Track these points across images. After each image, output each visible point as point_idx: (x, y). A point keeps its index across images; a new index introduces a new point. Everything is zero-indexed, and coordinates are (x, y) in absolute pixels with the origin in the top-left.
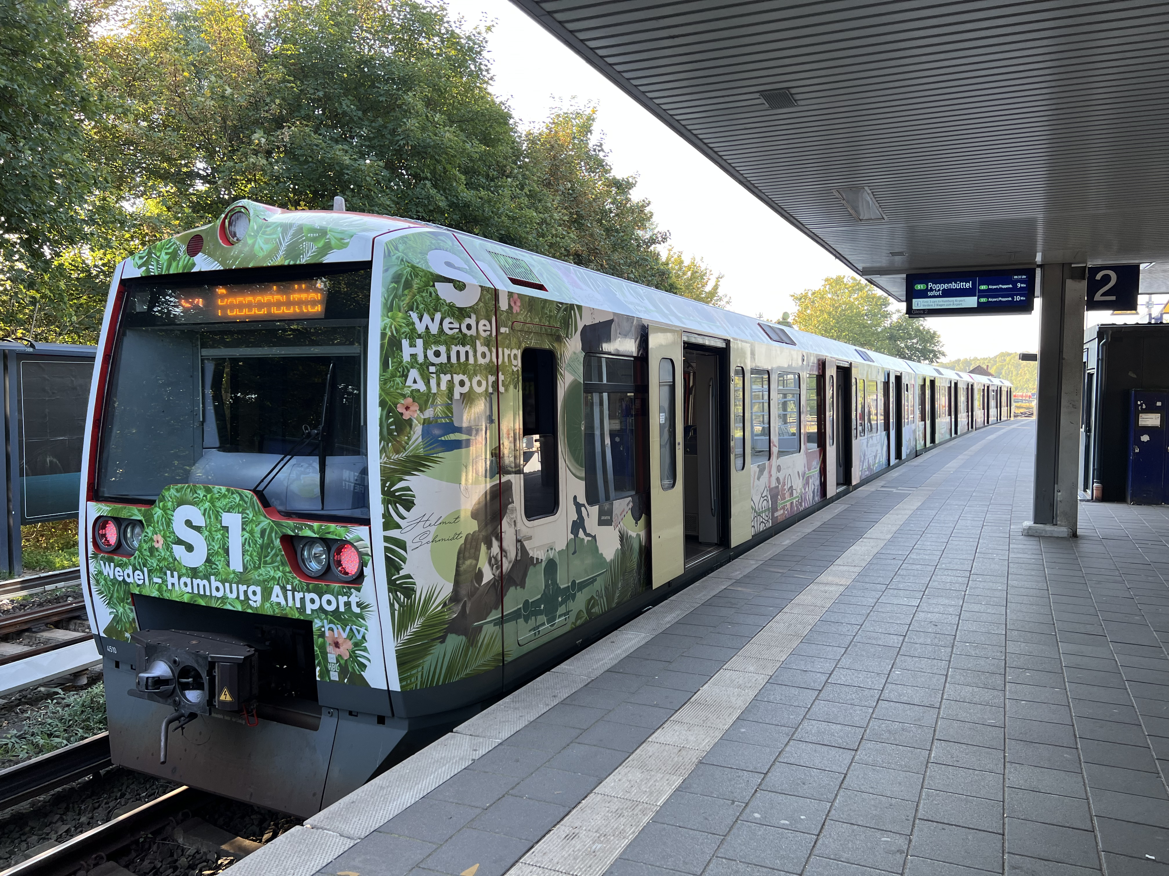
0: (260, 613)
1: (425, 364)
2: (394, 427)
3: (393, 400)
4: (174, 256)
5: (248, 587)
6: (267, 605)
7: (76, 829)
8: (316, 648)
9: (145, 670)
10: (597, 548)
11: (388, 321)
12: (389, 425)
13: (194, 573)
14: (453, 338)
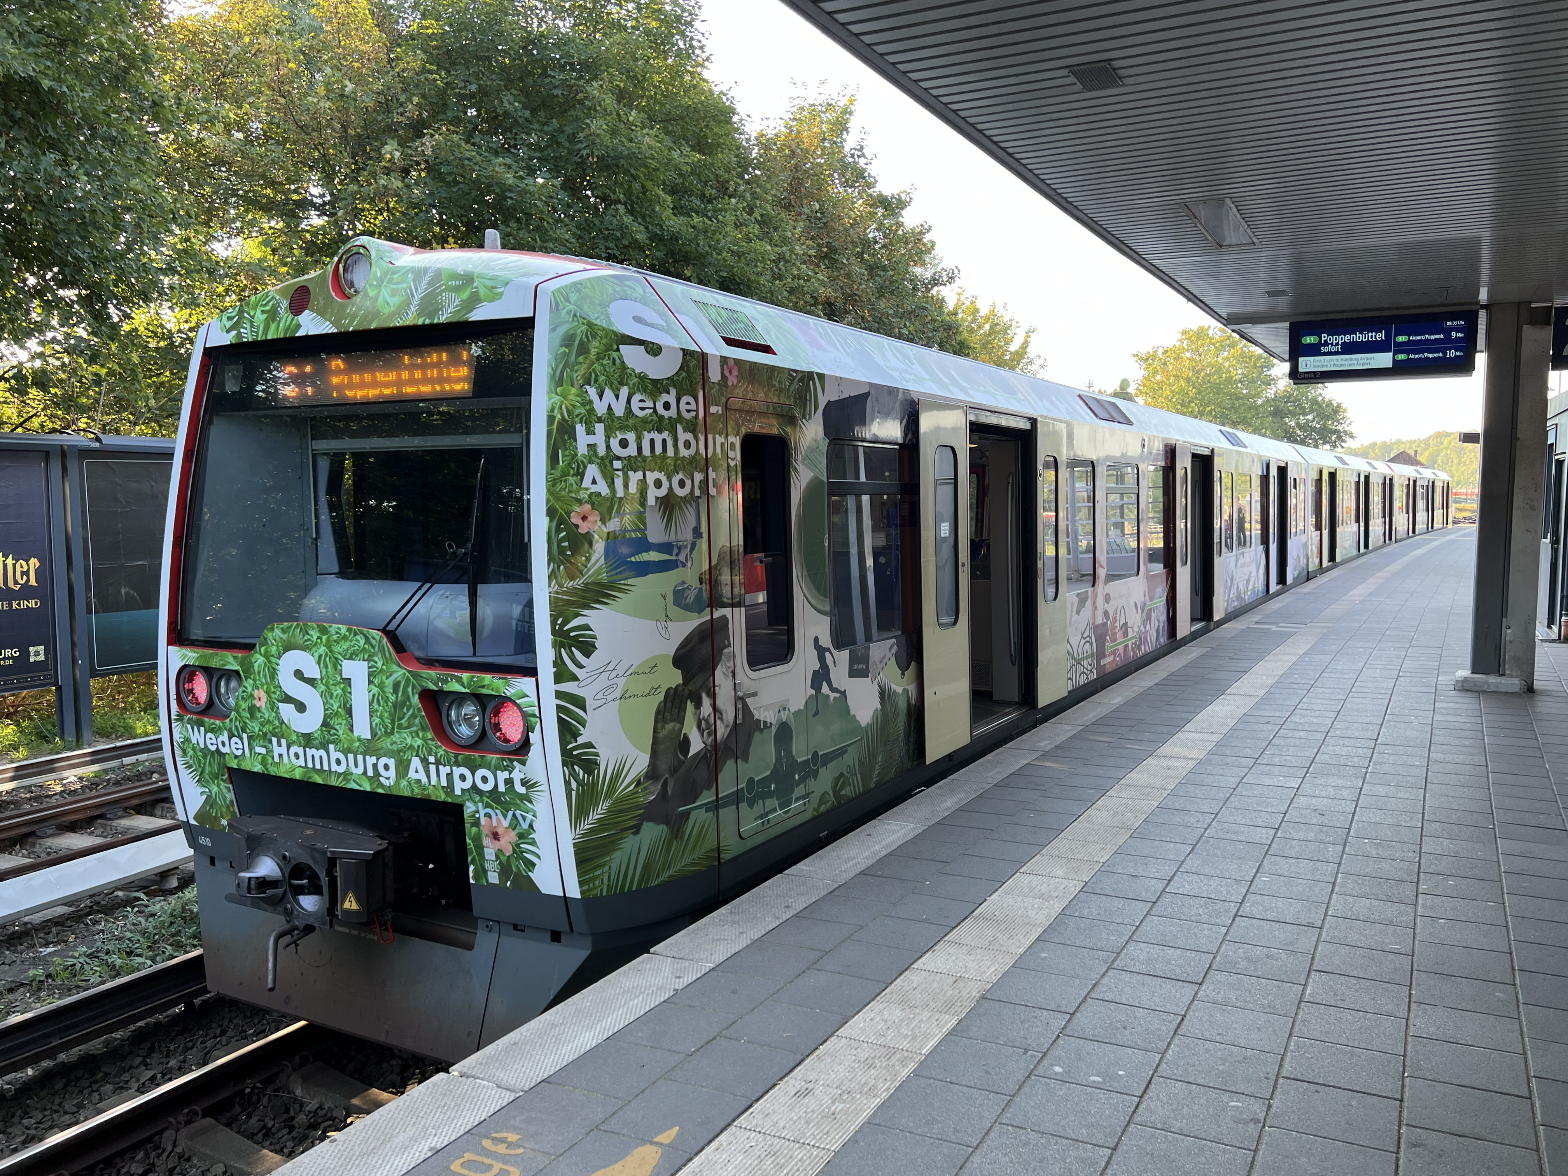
0: (395, 793)
1: (607, 457)
2: (566, 544)
3: (565, 506)
4: (272, 315)
5: (378, 759)
6: (404, 783)
7: (164, 1075)
8: (468, 841)
9: (247, 869)
10: (847, 709)
11: (556, 399)
12: (560, 541)
13: (307, 740)
14: (645, 421)
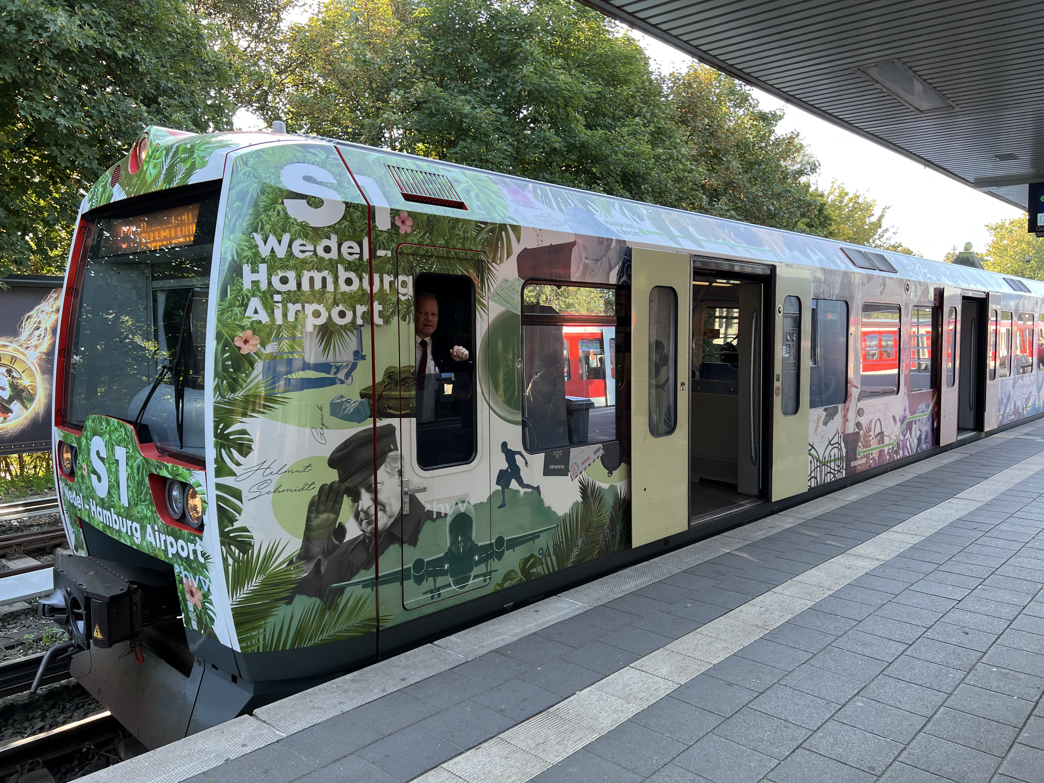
0: (141, 550)
1: (268, 292)
3: (230, 332)
4: (104, 188)
5: (132, 523)
8: (179, 594)
10: (541, 502)
11: (229, 244)
12: (225, 361)
13: (103, 503)
14: (304, 262)
